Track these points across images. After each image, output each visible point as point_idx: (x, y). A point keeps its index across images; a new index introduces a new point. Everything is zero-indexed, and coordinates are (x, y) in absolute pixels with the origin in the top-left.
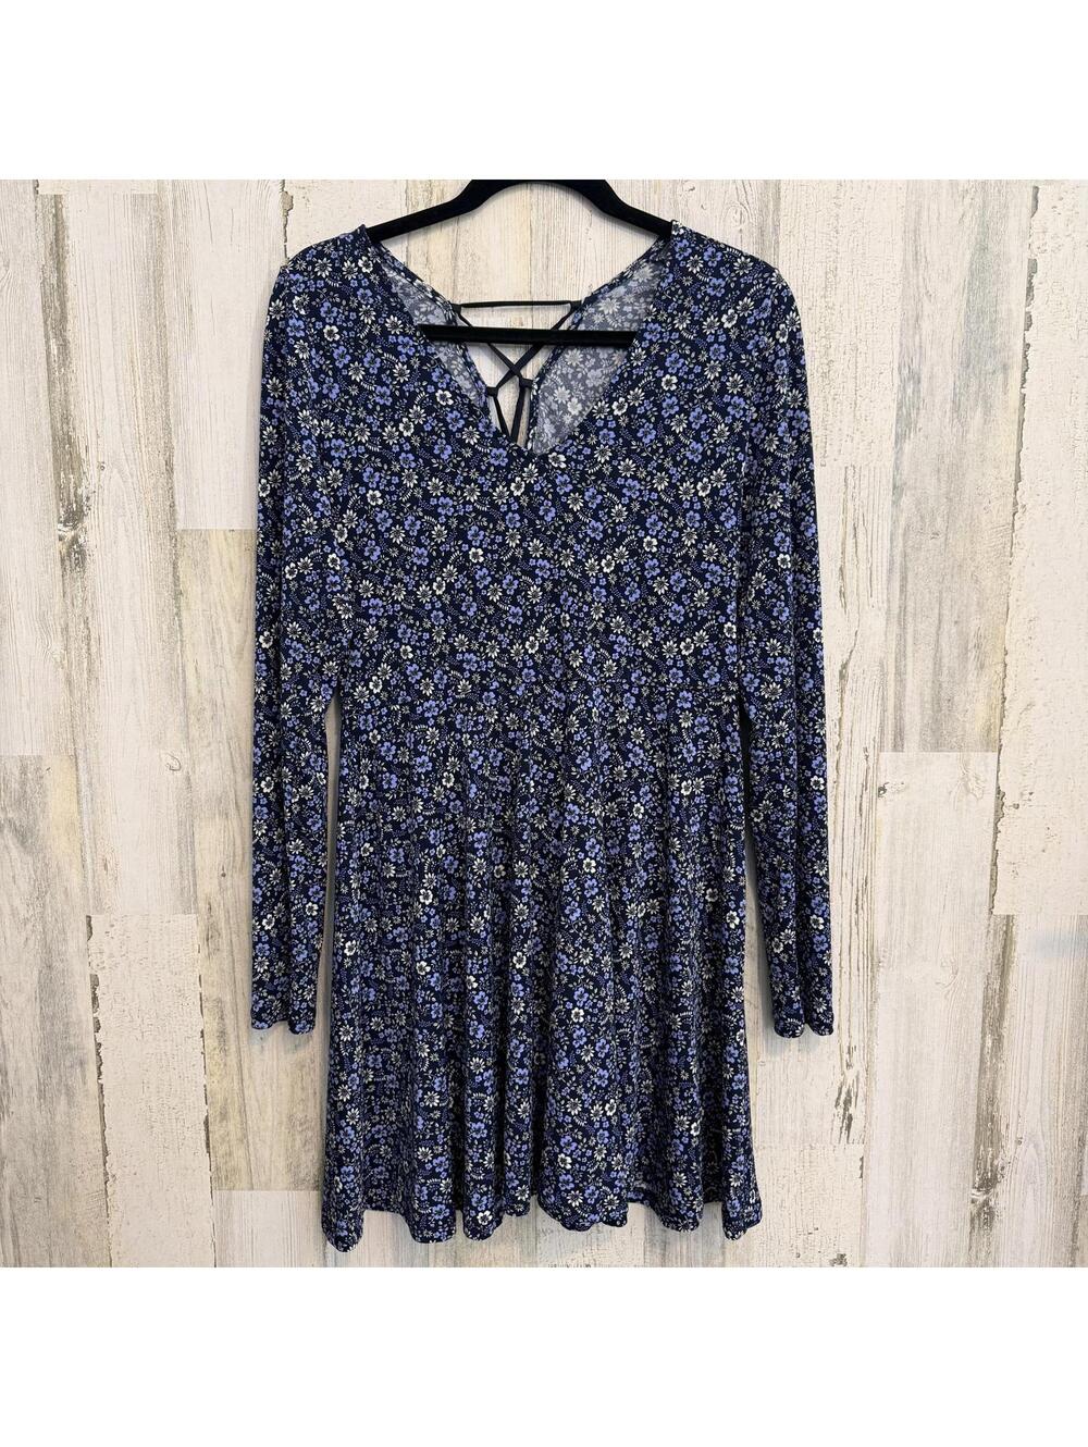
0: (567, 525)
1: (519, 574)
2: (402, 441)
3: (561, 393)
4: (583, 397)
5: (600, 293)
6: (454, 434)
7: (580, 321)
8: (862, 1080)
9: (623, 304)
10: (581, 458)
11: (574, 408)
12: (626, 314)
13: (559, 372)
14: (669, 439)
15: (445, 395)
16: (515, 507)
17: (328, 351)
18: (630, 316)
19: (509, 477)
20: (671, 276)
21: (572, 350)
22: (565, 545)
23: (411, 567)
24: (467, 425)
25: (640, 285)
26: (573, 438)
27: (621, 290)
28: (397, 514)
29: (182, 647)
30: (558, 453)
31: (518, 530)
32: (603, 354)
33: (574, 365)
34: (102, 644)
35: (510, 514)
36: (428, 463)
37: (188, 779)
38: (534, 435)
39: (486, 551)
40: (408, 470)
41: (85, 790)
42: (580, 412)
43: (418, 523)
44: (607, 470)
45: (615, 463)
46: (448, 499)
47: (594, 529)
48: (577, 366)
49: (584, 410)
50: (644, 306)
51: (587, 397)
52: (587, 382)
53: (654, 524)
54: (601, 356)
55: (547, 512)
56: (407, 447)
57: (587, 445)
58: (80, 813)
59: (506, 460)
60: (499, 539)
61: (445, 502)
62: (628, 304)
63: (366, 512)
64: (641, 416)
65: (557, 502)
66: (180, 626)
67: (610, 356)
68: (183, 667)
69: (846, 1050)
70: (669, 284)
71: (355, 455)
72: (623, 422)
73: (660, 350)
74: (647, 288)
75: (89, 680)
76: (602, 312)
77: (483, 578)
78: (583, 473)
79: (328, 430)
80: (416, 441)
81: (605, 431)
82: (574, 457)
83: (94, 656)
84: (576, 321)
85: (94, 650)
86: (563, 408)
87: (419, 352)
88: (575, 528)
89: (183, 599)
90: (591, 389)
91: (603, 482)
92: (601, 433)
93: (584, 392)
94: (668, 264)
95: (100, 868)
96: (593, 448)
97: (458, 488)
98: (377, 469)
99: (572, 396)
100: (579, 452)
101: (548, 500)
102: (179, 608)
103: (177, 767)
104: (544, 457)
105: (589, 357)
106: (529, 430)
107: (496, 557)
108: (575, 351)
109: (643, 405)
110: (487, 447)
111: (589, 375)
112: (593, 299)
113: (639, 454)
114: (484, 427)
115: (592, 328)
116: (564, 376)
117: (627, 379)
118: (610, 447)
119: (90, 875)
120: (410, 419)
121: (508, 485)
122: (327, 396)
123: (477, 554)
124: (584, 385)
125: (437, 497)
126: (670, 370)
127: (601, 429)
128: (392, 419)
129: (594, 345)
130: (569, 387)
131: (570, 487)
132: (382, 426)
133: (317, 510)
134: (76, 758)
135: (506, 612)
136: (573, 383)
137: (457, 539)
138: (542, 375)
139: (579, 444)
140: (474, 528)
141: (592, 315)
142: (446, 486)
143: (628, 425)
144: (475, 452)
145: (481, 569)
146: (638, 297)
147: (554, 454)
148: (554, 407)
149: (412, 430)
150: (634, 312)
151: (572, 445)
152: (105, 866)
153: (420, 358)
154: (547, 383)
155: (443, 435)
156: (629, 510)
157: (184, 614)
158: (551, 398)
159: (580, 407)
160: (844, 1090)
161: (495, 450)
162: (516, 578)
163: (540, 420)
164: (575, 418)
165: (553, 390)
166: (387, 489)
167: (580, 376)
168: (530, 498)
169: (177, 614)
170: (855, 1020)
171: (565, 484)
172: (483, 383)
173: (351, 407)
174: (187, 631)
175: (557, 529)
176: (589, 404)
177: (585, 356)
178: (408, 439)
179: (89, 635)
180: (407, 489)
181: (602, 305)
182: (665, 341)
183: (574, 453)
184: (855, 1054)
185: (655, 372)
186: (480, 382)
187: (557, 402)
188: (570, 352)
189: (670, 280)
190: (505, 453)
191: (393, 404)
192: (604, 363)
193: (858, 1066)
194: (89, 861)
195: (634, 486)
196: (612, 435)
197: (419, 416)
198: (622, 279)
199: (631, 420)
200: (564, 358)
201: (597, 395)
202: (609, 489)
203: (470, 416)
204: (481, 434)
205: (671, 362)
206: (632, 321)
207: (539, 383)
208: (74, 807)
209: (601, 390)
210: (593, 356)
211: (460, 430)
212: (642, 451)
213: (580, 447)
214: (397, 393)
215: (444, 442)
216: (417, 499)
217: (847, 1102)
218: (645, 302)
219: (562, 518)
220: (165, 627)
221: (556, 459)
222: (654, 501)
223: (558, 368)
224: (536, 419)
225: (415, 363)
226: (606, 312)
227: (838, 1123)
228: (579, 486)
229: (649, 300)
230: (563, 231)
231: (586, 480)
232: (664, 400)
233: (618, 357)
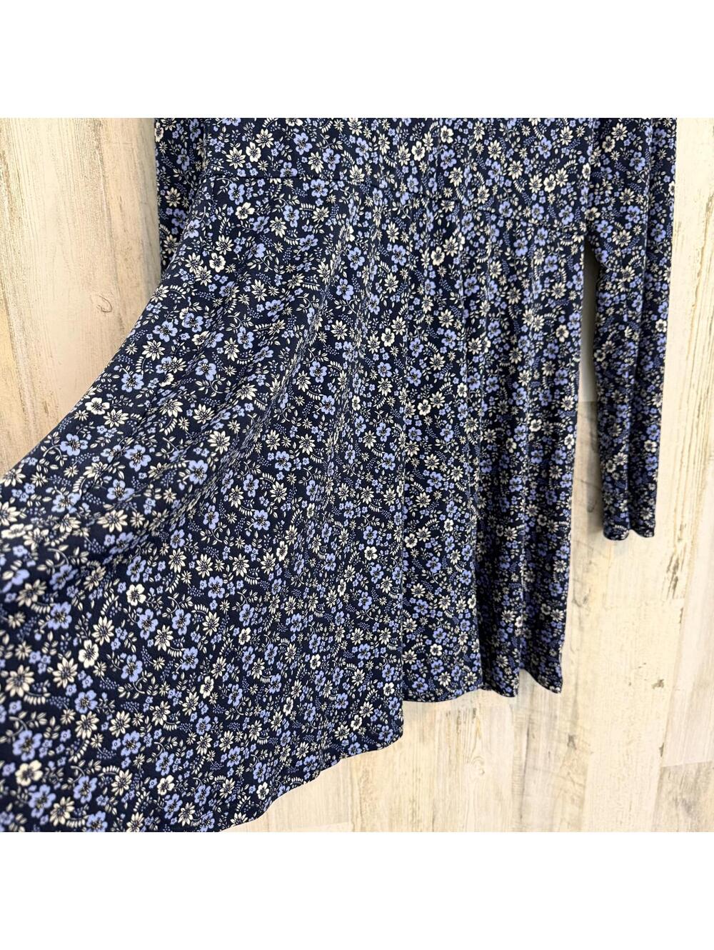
8: (688, 549)
29: (105, 184)
34: (22, 179)
37: (120, 321)
41: (18, 336)
58: (15, 357)
66: (102, 161)
68: (108, 204)
69: (678, 528)
75: (11, 219)
83: (15, 194)
85: (14, 187)
89: (102, 133)
95: (40, 410)
102: (99, 140)
103: (108, 309)
119: (31, 417)
134: (6, 303)
152: (46, 409)
157: (105, 147)
160: (675, 559)
169: (97, 147)
170: (687, 504)
174: (108, 165)
179: (7, 171)
184: (685, 530)
193: (687, 540)
194: (28, 405)
208: (9, 351)
217: (676, 567)
220: (86, 163)
227: (667, 584)
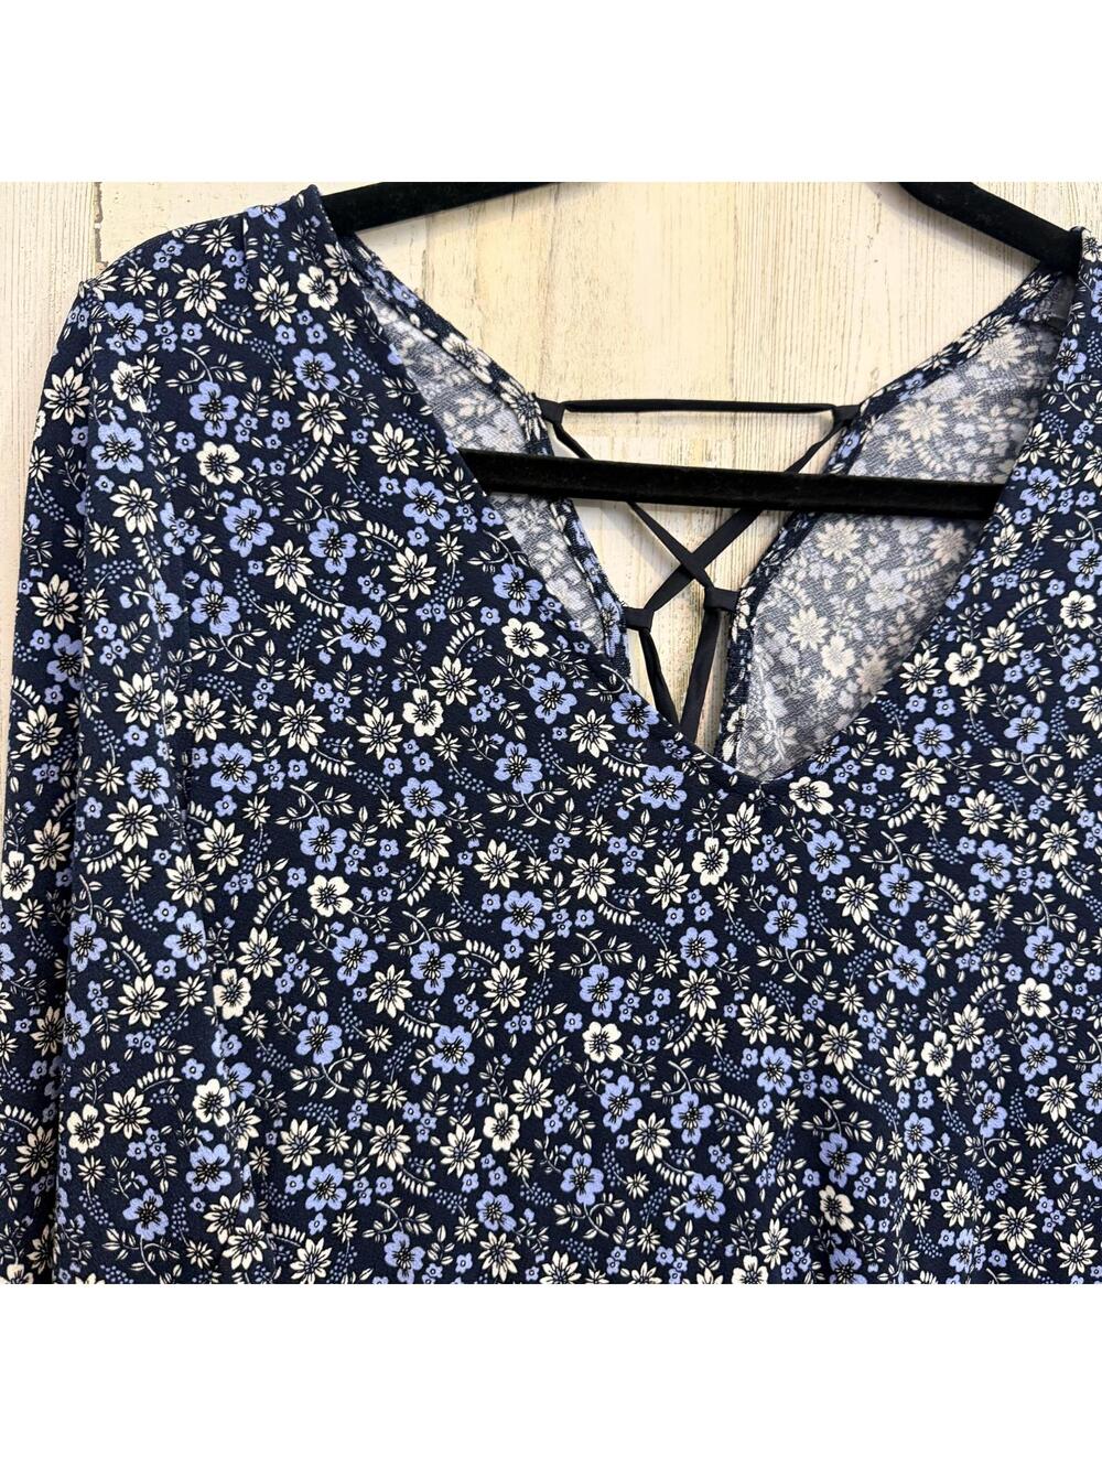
0: (840, 960)
1: (716, 1089)
2: (411, 747)
3: (807, 626)
4: (859, 635)
5: (903, 389)
6: (548, 729)
7: (856, 453)
9: (953, 419)
10: (870, 789)
11: (836, 658)
12: (960, 441)
13: (801, 576)
14: (1078, 745)
15: (527, 633)
16: (704, 913)
17: (210, 511)
18: (971, 447)
19: (690, 837)
20: (1082, 358)
21: (834, 521)
22: (834, 1014)
23: (427, 1080)
24: (582, 707)
25: (994, 375)
26: (850, 740)
27: (949, 385)
28: (392, 937)
30: (814, 778)
31: (712, 972)
32: (908, 532)
33: (838, 558)
35: (692, 933)
36: (477, 803)
38: (739, 724)
39: (627, 1031)
40: (426, 821)
42: (851, 670)
43: (449, 959)
44: (934, 819)
45: (953, 802)
46: (529, 896)
47: (905, 969)
48: (846, 562)
49: (858, 664)
50: (1002, 425)
51: (867, 634)
52: (869, 598)
53: (1045, 949)
54: (903, 539)
55: (785, 925)
56: (424, 763)
57: (885, 758)
59: (682, 795)
60: (662, 997)
61: (521, 903)
62: (964, 419)
63: (307, 935)
64: (1015, 688)
65: (812, 902)
67: (924, 541)
70: (1078, 376)
71: (279, 785)
72: (973, 701)
73: (1053, 533)
74: (1012, 384)
76: (907, 435)
77: (621, 1102)
78: (876, 826)
79: (204, 719)
80: (448, 749)
81: (929, 723)
82: (853, 786)
84: (846, 452)
86: (812, 659)
87: (459, 521)
88: (858, 966)
90: (877, 616)
91: (924, 849)
92: (919, 728)
93: (861, 622)
94: (1076, 329)
96: (899, 765)
97: (557, 867)
98: (339, 821)
99: (833, 633)
100: (865, 776)
101: (789, 895)
104: (779, 789)
105: (873, 539)
106: (728, 713)
107: (654, 1045)
108: (842, 524)
109: (1017, 661)
110: (634, 763)
111: (873, 584)
112: (885, 403)
113: (1009, 779)
114: (626, 713)
115: (883, 472)
116: (813, 585)
117: (981, 598)
118: (942, 763)
120: (433, 693)
121: (686, 859)
122: (203, 630)
123: (603, 1040)
124: (861, 605)
125: (501, 892)
126: (1079, 581)
127: (918, 718)
128: (386, 690)
129: (888, 513)
130: (826, 611)
131: (844, 862)
132: (358, 709)
133: (167, 954)
135: (678, 1190)
136: (834, 600)
137: (551, 1001)
138: (761, 580)
139: (864, 755)
140: (599, 970)
141: (881, 439)
142: (525, 863)
143: (984, 711)
144: (603, 774)
145: (614, 1080)
146: (988, 402)
147: (805, 780)
148: (790, 657)
149: (439, 721)
150: (982, 439)
151: (847, 757)
153: (463, 536)
154: (773, 600)
155: (520, 732)
156: (987, 916)
158: (781, 637)
159: (849, 657)
161: (652, 771)
162: (707, 1099)
163: (754, 688)
164: (840, 684)
165: (787, 615)
166: (365, 872)
167: (851, 584)
168: (743, 891)
171: (831, 853)
172: (615, 598)
173: (271, 660)
175: (813, 970)
176: (869, 649)
177: (865, 537)
178: (427, 744)
180: (421, 872)
181: (907, 416)
182: (1064, 510)
183: (852, 778)
185: (1045, 584)
186: (607, 596)
187: (796, 646)
188: (828, 527)
189: (1080, 368)
190: (678, 778)
191: (389, 653)
192: (911, 556)
195: (999, 858)
196: (946, 732)
197: (457, 685)
198: (956, 357)
199: (990, 698)
200: (815, 541)
201: (892, 629)
202: (940, 866)
203: (589, 685)
204: (620, 731)
205: (1081, 562)
206: (975, 459)
207: (754, 601)
209: (900, 618)
210: (883, 539)
211: (564, 721)
212: (1018, 771)
213: (868, 763)
214: (401, 626)
215: (523, 750)
216: (449, 897)
218: (1002, 415)
219: (824, 942)
221: (806, 793)
222: (1043, 893)
223: (800, 564)
224: (745, 686)
225: (449, 549)
226: (915, 436)
228: (866, 859)
229: (1012, 411)
230: (813, 237)
231: (880, 844)
232: (1066, 652)
233: (945, 542)
